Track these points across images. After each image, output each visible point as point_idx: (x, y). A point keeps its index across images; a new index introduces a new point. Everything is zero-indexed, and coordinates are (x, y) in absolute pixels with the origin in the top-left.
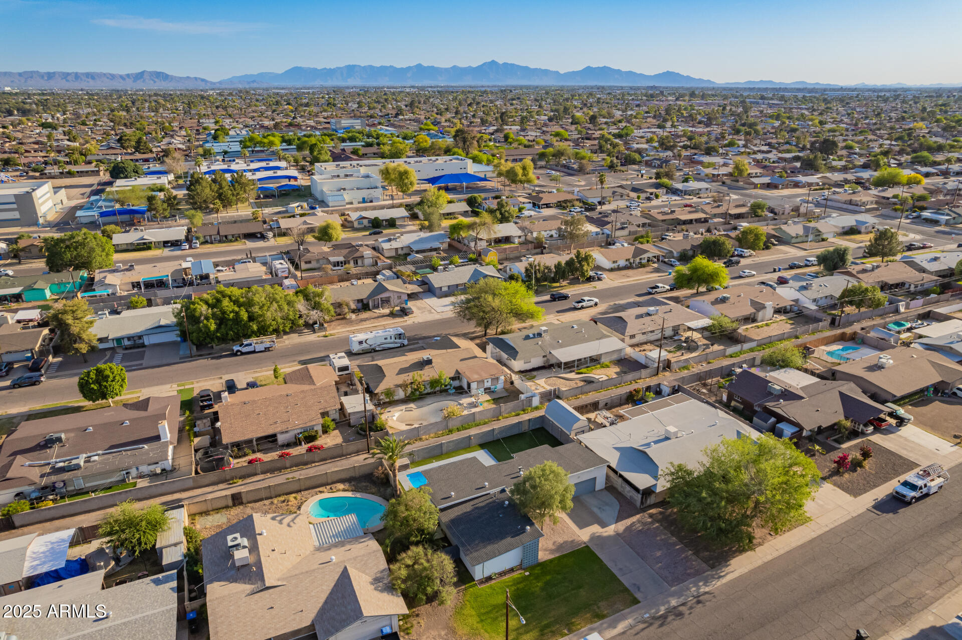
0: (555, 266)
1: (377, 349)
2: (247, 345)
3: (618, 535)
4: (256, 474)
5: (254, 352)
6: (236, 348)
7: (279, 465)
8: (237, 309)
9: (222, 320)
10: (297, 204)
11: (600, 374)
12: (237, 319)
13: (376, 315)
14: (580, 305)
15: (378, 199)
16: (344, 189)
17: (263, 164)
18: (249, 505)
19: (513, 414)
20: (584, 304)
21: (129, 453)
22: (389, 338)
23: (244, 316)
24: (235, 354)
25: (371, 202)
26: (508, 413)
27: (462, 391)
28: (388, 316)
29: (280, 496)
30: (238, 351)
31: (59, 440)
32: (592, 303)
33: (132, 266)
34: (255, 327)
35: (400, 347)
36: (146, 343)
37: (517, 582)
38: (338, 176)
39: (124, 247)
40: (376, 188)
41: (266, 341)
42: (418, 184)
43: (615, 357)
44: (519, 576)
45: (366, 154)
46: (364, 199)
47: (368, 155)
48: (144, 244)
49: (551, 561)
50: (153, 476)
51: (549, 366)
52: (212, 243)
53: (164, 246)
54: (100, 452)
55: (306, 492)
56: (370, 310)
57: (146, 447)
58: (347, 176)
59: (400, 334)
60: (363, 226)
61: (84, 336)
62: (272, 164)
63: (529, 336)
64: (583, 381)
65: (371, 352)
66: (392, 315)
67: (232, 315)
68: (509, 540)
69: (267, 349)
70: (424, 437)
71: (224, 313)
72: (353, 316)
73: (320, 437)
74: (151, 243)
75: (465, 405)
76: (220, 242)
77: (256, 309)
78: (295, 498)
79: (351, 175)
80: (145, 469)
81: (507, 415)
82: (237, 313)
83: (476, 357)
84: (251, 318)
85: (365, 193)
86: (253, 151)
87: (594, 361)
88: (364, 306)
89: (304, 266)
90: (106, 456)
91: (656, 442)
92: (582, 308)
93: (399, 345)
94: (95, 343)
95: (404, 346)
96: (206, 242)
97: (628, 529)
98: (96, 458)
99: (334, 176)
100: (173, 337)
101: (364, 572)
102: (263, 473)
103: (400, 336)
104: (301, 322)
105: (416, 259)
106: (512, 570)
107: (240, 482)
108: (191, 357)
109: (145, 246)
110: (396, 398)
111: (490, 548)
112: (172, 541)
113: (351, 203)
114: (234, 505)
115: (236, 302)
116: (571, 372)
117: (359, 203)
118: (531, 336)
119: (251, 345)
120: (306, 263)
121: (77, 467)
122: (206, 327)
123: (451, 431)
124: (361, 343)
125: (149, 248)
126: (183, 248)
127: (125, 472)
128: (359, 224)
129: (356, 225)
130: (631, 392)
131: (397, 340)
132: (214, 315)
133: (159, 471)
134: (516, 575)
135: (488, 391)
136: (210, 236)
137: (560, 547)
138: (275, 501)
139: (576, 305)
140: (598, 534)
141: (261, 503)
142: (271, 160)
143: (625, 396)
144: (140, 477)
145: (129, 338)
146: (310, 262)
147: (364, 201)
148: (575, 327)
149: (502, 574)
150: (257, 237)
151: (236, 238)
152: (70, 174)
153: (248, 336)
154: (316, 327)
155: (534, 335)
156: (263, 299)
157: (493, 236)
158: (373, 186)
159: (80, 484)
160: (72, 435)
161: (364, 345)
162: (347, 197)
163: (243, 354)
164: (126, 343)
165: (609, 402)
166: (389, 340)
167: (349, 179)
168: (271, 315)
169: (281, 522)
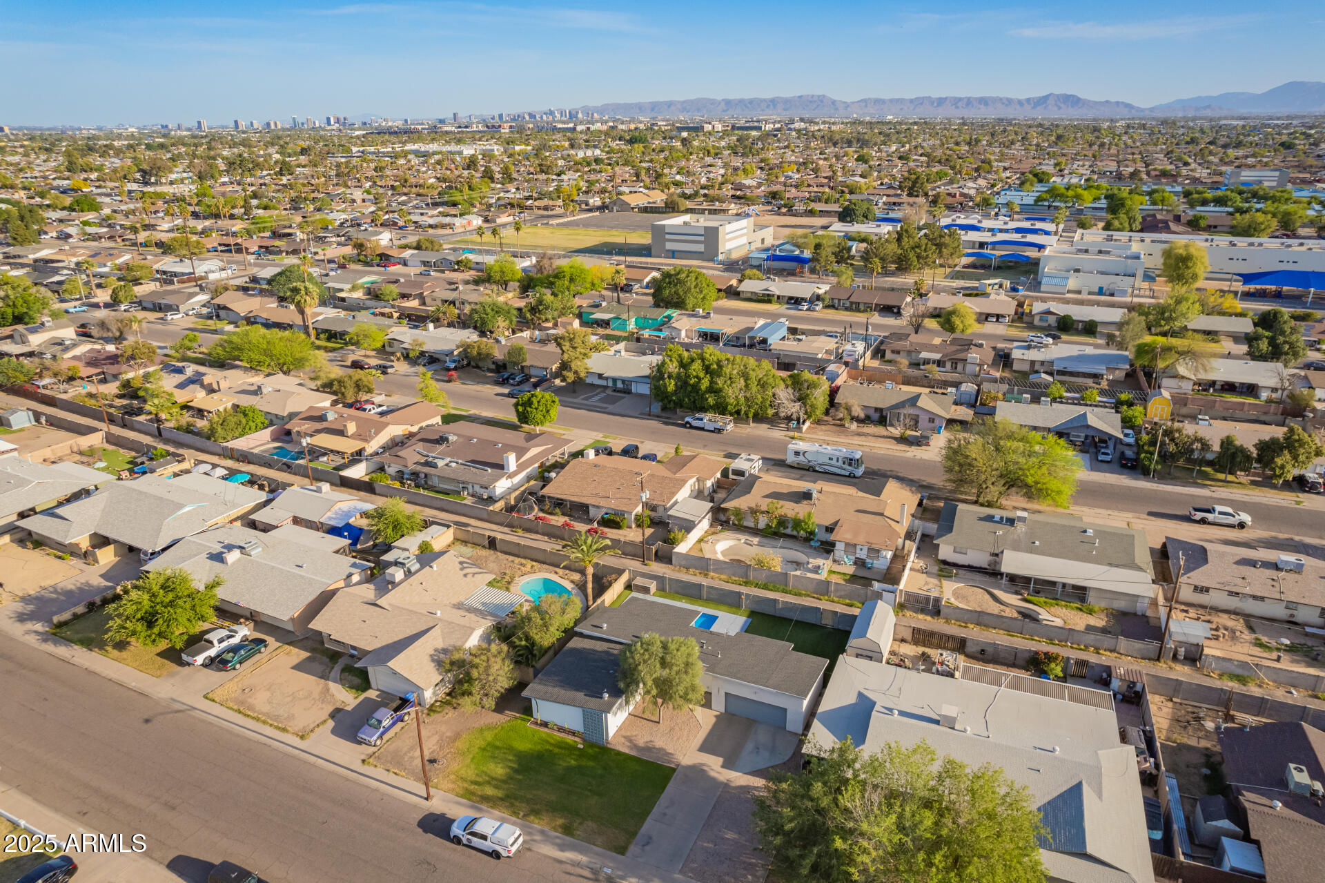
0: (1222, 443)
1: (817, 469)
2: (698, 419)
3: (726, 785)
4: (537, 532)
5: (702, 429)
6: (687, 419)
7: (558, 533)
8: (702, 375)
9: (683, 382)
10: (997, 281)
11: (1053, 616)
12: (695, 388)
13: (889, 434)
14: (1199, 515)
15: (1124, 293)
16: (1077, 271)
17: (1027, 225)
18: (499, 554)
19: (847, 601)
20: (1210, 517)
21: (474, 470)
22: (835, 460)
23: (705, 384)
24: (684, 426)
25: (1112, 295)
26: (840, 597)
27: (827, 548)
28: (895, 439)
29: (525, 558)
30: (688, 422)
31: (447, 439)
32: (1230, 520)
33: (709, 313)
34: (711, 401)
35: (849, 476)
36: (634, 390)
37: (562, 746)
38: (1086, 251)
39: (749, 295)
40: (1133, 275)
41: (718, 420)
42: (1207, 279)
43: (1121, 605)
44: (571, 742)
45: (1215, 227)
46: (1101, 289)
47: (1219, 229)
48: (768, 295)
49: (619, 753)
50: (480, 499)
51: (991, 573)
52: (837, 309)
53: (788, 303)
54: (460, 461)
55: (547, 567)
56: (885, 426)
57: (489, 470)
58: (1100, 252)
59: (851, 460)
60: (1046, 324)
61: (573, 366)
62: (1039, 225)
63: (993, 517)
64: (1020, 613)
65: (808, 470)
66: (903, 440)
67: (692, 382)
68: (580, 695)
69: (719, 431)
70: (712, 574)
71: (688, 376)
72: (854, 426)
73: (630, 527)
74: (773, 295)
75: (810, 566)
76: (847, 309)
77: (720, 382)
78: (532, 566)
79: (1108, 252)
80: (477, 488)
81: (836, 599)
82: (700, 379)
83: (882, 514)
84: (712, 390)
85: (1104, 281)
86: (1049, 207)
87: (1078, 595)
88: (880, 417)
89: (889, 355)
90: (462, 467)
91: (902, 713)
92: (1203, 521)
93: (847, 474)
94: (582, 375)
95: (854, 477)
96: (832, 307)
97: (746, 789)
98: (453, 465)
99: (1080, 251)
100: (645, 389)
101: (444, 638)
102: (543, 534)
103: (850, 461)
104: (771, 412)
105: (1038, 380)
106: (573, 733)
107: (520, 533)
108: (649, 415)
109: (766, 298)
110: (746, 524)
111: (557, 691)
112: (403, 546)
113: (1079, 292)
114: (490, 548)
115: (707, 369)
116: (1017, 593)
117: (1090, 293)
118: (997, 518)
119: (701, 419)
120: (893, 352)
121: (435, 466)
122: (665, 386)
123: (746, 583)
124: (797, 453)
125: (769, 301)
126: (800, 307)
127: (461, 486)
128: (1041, 320)
129: (1036, 321)
130: (1037, 653)
131: (846, 466)
132: (679, 374)
133: (485, 497)
134: (570, 739)
135: (860, 563)
136: (839, 300)
137: (648, 749)
138: (517, 560)
139: (1193, 513)
140: (705, 768)
141: (507, 556)
142: (1043, 220)
143: (1027, 655)
144: (472, 496)
145: (623, 381)
146: (898, 352)
147: (1101, 292)
148: (1090, 532)
149: (561, 729)
150: (893, 312)
151: (868, 308)
152: (811, 213)
153: (703, 409)
154: (793, 424)
155: (1002, 518)
156: (735, 372)
157: (1203, 376)
158: (1128, 272)
159: (434, 481)
160: (461, 440)
161: (801, 458)
162: (1072, 283)
163: (692, 427)
164: (620, 385)
165: (990, 650)
166: (834, 462)
167: (1102, 257)
168: (733, 393)
169: (462, 569)
